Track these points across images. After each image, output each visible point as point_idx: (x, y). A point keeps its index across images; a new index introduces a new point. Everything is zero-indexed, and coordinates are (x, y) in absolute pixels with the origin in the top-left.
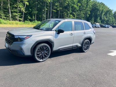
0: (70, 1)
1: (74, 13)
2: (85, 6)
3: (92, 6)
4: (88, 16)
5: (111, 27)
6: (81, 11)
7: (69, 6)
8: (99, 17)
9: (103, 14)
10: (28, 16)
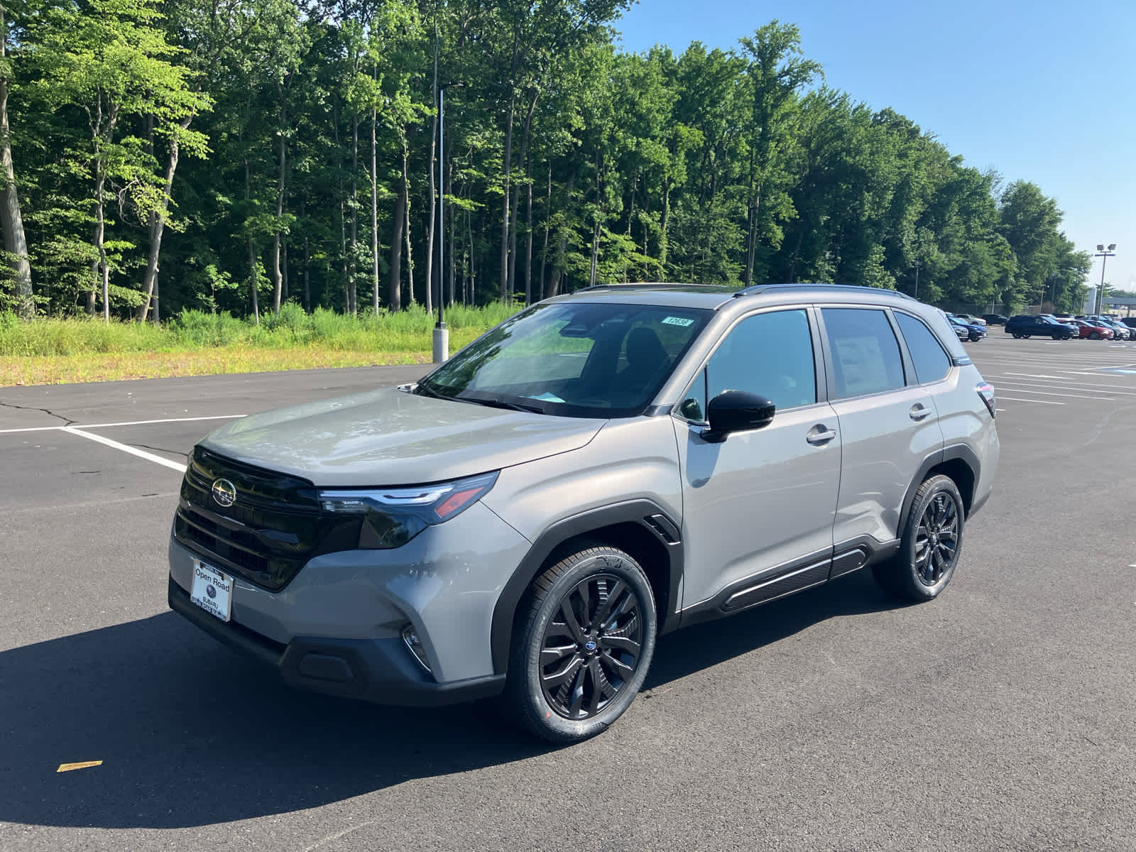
0: (606, 110)
1: (643, 216)
2: (744, 148)
3: (806, 142)
4: (779, 234)
5: (998, 330)
6: (706, 194)
7: (597, 158)
8: (877, 240)
9: (914, 211)
10: (200, 268)
